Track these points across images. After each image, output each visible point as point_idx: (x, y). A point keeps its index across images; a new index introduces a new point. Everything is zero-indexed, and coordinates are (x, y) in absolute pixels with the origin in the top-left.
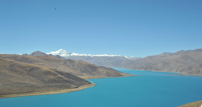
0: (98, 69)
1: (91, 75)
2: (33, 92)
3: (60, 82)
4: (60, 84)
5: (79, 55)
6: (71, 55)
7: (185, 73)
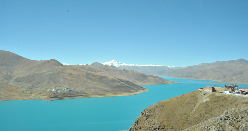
0: (148, 78)
1: (143, 82)
2: (106, 94)
3: (123, 88)
4: (123, 89)
5: (129, 65)
6: (122, 65)
7: (220, 81)
